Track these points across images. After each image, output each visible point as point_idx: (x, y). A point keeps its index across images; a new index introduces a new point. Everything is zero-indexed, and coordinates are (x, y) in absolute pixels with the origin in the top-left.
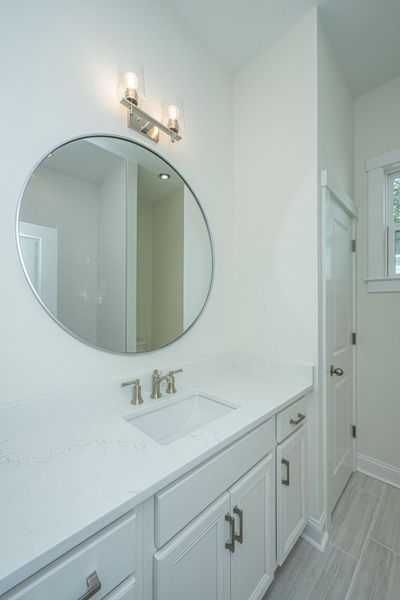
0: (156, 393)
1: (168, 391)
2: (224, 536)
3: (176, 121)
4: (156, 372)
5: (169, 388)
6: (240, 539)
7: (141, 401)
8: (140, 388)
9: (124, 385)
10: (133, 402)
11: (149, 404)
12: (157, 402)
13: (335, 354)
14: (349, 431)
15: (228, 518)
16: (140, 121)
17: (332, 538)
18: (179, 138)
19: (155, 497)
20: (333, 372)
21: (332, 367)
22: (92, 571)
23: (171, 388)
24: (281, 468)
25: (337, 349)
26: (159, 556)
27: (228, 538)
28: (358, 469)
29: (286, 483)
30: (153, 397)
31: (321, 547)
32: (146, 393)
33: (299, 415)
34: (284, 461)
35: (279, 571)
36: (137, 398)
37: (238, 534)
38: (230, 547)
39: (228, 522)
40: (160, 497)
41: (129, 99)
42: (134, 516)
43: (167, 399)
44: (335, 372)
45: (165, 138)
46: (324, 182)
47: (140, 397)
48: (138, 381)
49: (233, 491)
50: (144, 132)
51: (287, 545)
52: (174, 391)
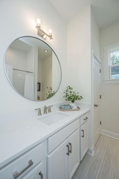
0: (45, 112)
1: (49, 112)
2: (66, 151)
3: (51, 34)
4: (45, 106)
5: (49, 111)
6: (71, 152)
7: (41, 115)
8: (41, 111)
9: (36, 110)
10: (39, 115)
11: (43, 115)
12: (46, 115)
13: (96, 101)
14: (99, 123)
15: (67, 146)
16: (41, 33)
17: (95, 153)
18: (52, 39)
19: (47, 139)
20: (95, 106)
21: (95, 104)
22: (30, 160)
23: (50, 111)
24: (82, 132)
25: (96, 99)
26: (48, 156)
27: (67, 152)
28: (102, 134)
29: (83, 136)
30: (44, 113)
31: (93, 155)
32: (42, 112)
33: (86, 118)
34: (82, 130)
35: (81, 162)
36: (40, 113)
37: (70, 150)
38: (68, 154)
39: (67, 147)
40: (49, 139)
41: (38, 26)
42: (42, 144)
43: (48, 114)
44: (96, 106)
45: (48, 38)
46: (93, 53)
47: (41, 113)
48: (40, 108)
49: (69, 138)
50: (42, 36)
51: (83, 154)
52: (51, 112)
